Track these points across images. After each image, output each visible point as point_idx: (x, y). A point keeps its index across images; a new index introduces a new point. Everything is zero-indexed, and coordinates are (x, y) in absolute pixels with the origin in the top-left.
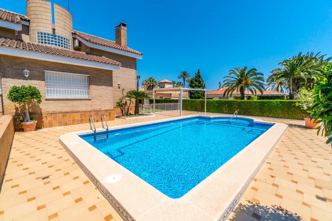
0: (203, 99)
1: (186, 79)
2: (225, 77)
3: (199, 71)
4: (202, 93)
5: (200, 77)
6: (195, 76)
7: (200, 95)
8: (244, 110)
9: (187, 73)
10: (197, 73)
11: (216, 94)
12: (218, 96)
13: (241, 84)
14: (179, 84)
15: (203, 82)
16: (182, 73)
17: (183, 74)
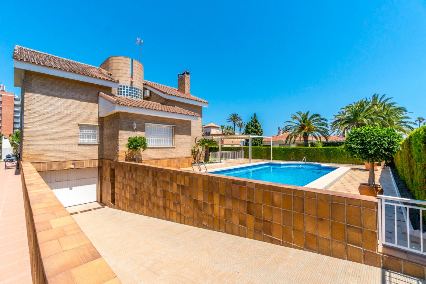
0: (261, 146)
1: (237, 123)
2: (286, 122)
3: (255, 114)
4: (260, 140)
5: (256, 121)
6: (251, 121)
7: (257, 142)
8: (311, 157)
9: (238, 116)
10: (253, 117)
11: (276, 140)
12: (278, 143)
13: (304, 129)
14: (229, 129)
15: (261, 127)
16: (231, 115)
17: (234, 117)
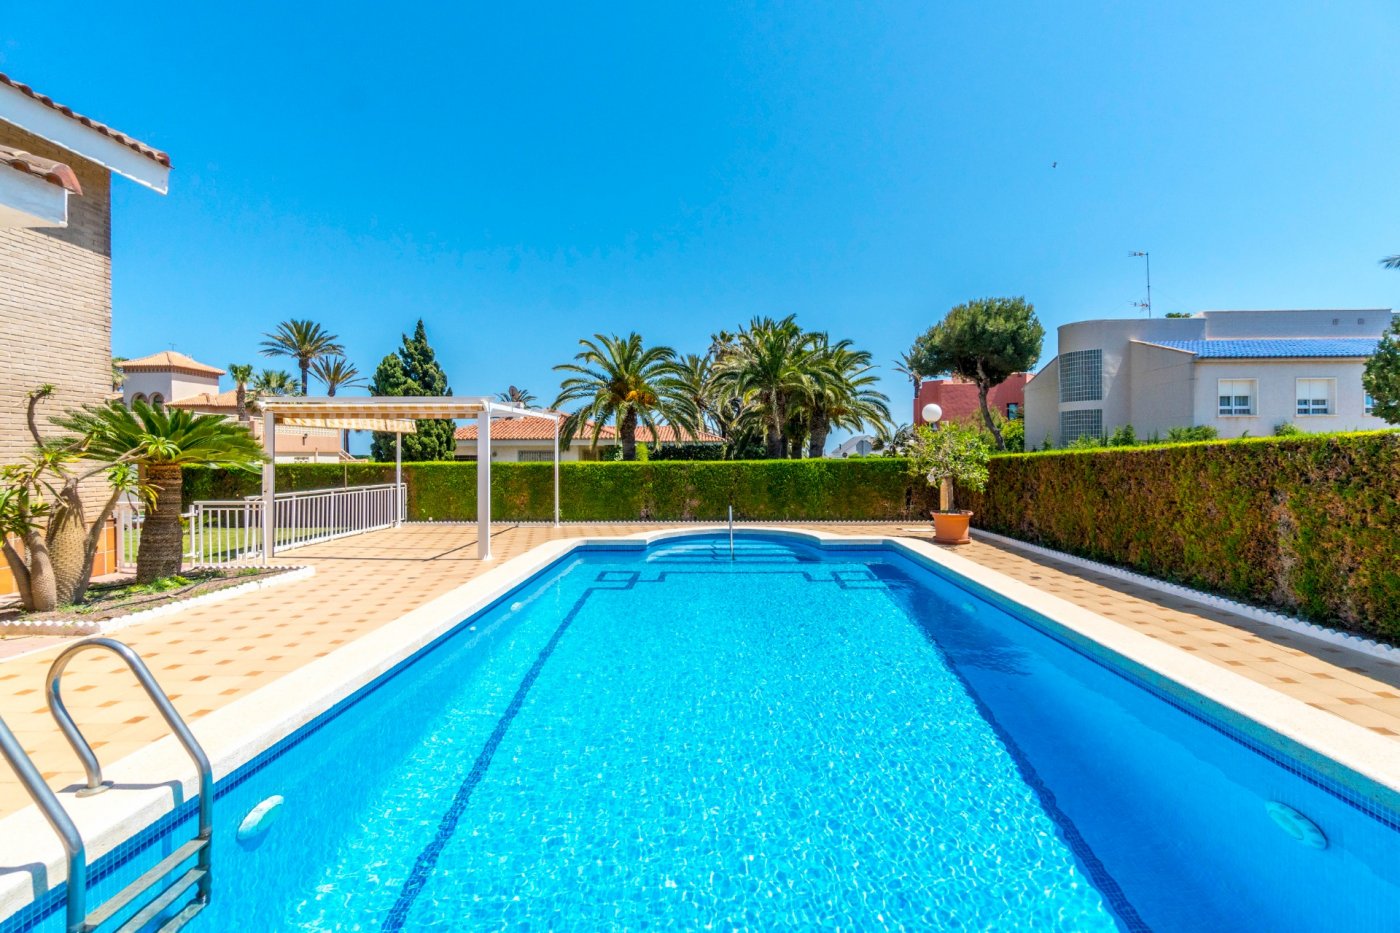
0: (447, 459)
1: (314, 360)
2: (558, 367)
3: (420, 326)
4: (442, 432)
5: (427, 356)
6: (402, 352)
7: (433, 442)
8: (718, 501)
9: (320, 331)
10: (411, 337)
11: (507, 436)
12: (511, 447)
13: (624, 398)
14: (274, 384)
15: (445, 381)
16: (286, 326)
17: (299, 332)
